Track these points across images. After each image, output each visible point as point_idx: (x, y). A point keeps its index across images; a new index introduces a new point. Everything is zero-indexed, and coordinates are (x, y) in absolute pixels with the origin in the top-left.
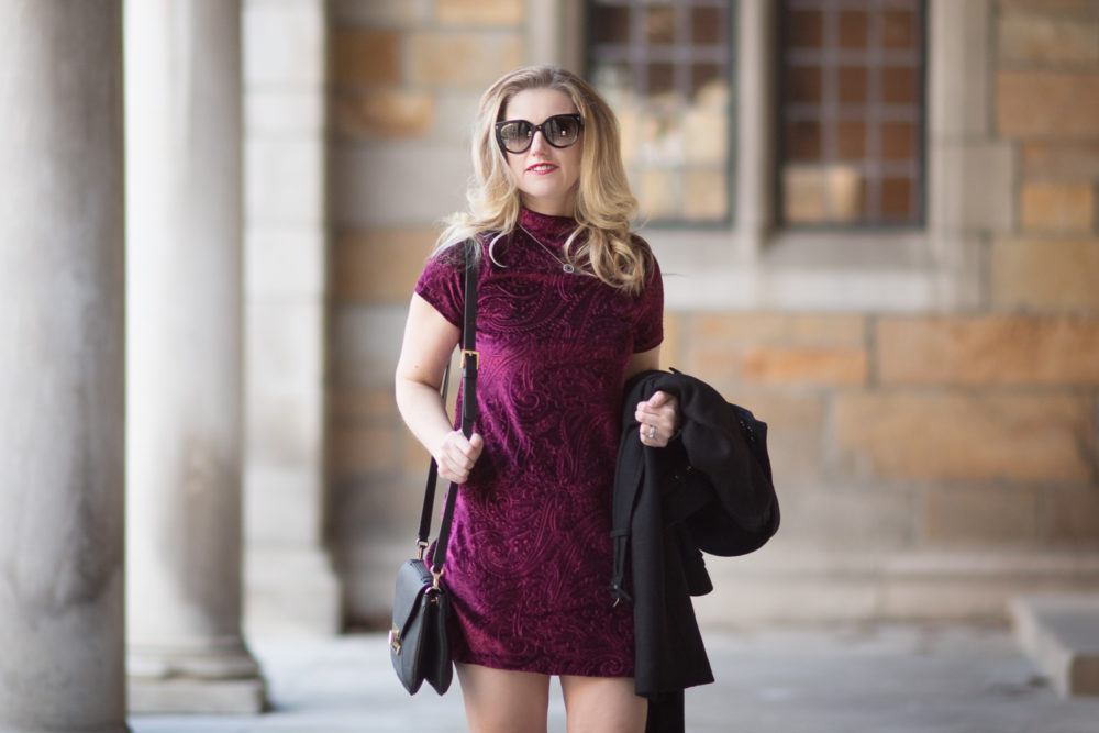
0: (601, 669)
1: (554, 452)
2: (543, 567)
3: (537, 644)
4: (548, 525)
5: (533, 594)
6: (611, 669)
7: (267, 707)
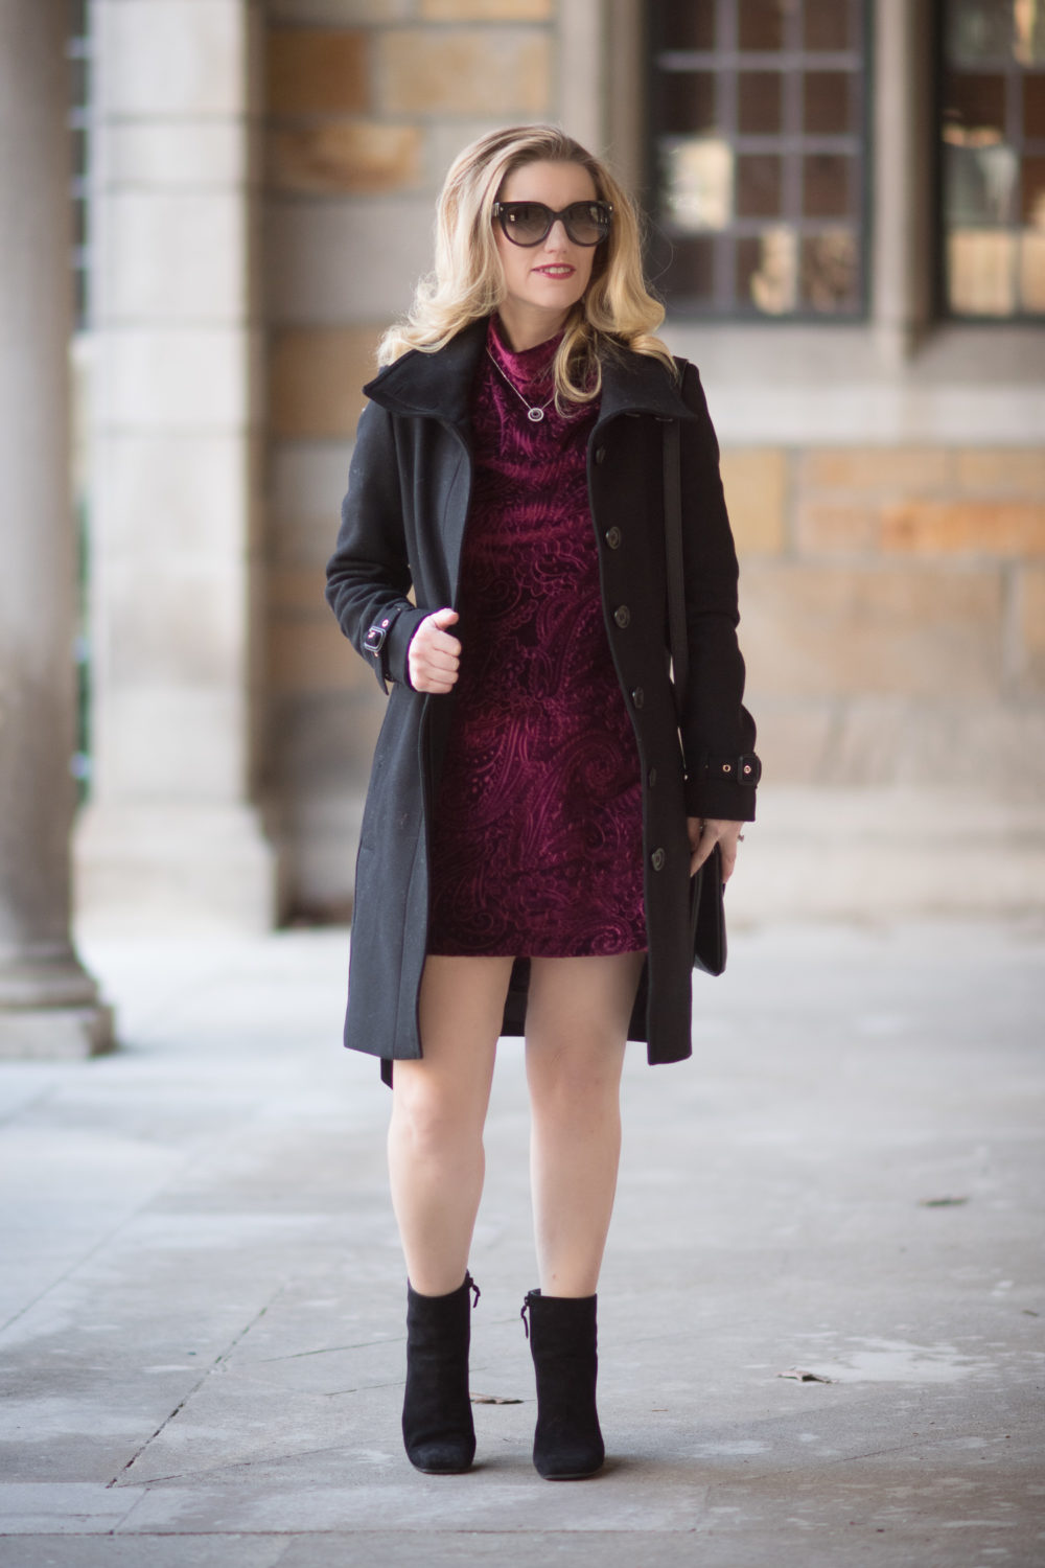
0: (593, 945)
1: (526, 656)
2: (511, 812)
3: (506, 917)
4: (517, 754)
5: (499, 850)
6: (605, 945)
7: (104, 1044)
